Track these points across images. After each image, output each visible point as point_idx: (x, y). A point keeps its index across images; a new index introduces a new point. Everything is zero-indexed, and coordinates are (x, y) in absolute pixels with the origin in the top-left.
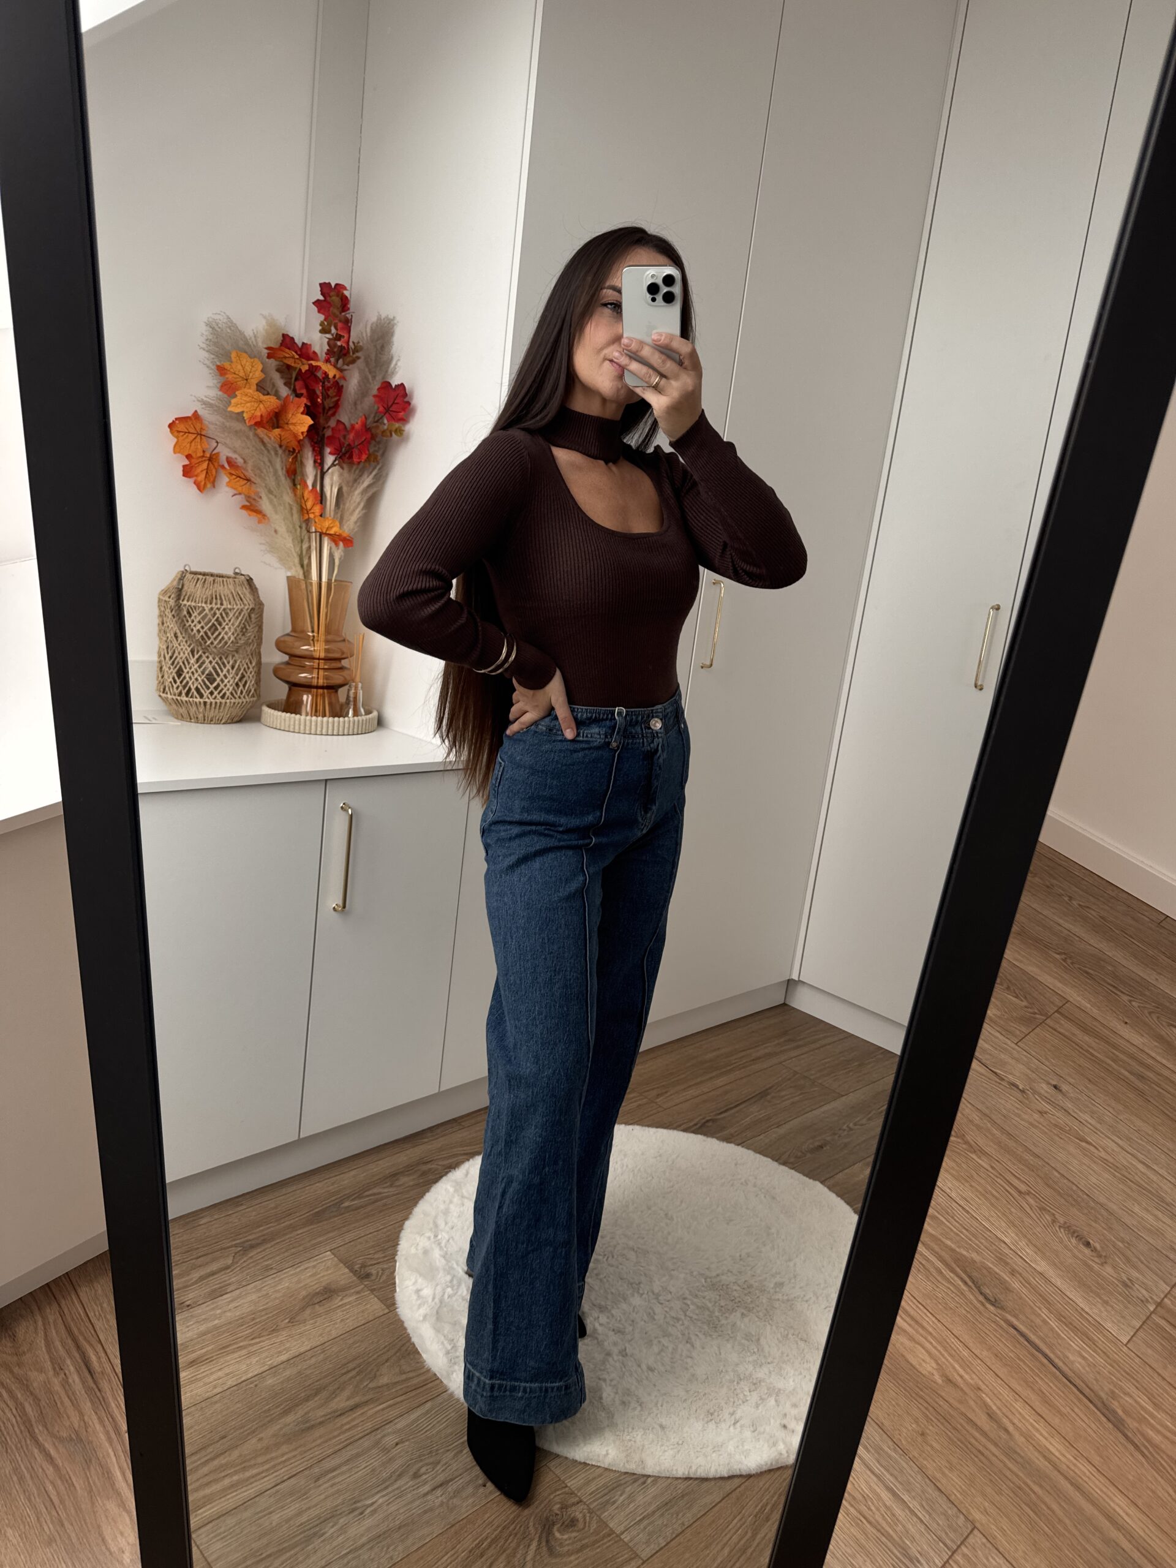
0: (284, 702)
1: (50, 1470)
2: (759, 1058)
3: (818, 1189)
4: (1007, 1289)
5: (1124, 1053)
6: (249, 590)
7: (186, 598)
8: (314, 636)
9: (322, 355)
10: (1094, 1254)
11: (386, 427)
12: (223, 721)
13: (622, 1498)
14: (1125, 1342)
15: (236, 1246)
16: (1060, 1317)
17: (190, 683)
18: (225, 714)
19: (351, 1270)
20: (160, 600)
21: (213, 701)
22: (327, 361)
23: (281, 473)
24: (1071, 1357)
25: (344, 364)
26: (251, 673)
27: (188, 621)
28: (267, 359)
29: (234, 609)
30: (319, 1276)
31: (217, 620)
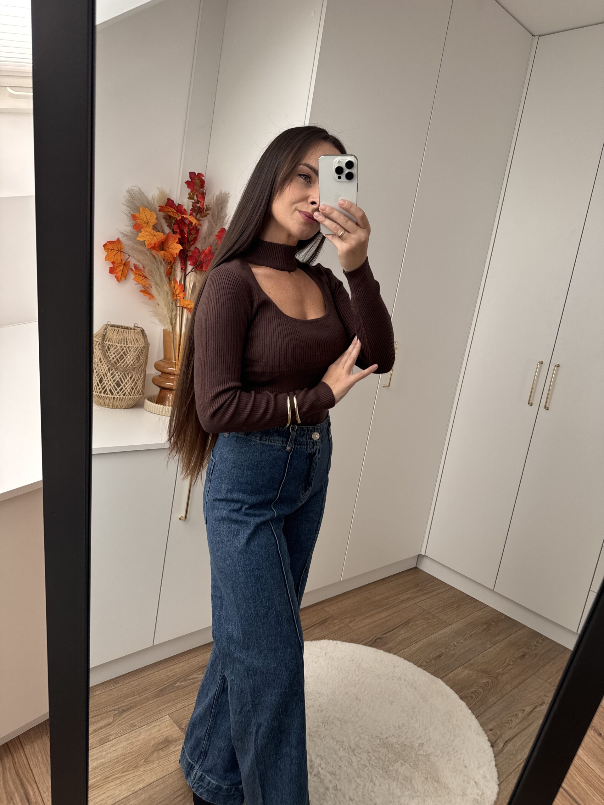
0: (156, 398)
2: (403, 601)
3: (439, 683)
6: (142, 336)
7: (108, 340)
8: (175, 363)
9: (189, 212)
12: (123, 408)
15: (115, 710)
17: (107, 387)
18: (124, 404)
19: (180, 728)
21: (119, 397)
22: (191, 214)
23: (163, 275)
25: (200, 217)
26: (140, 382)
27: (108, 353)
28: (159, 212)
29: (133, 347)
30: (162, 731)
31: (124, 353)
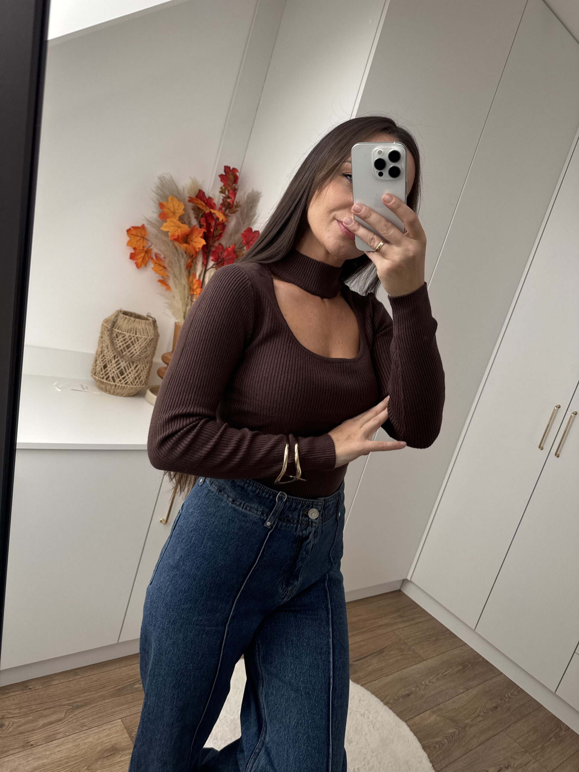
6: (153, 327)
7: (117, 327)
9: (218, 206)
17: (110, 374)
18: (126, 392)
19: (131, 736)
20: (103, 325)
21: (121, 385)
22: (220, 210)
23: (183, 268)
25: (229, 212)
26: (145, 372)
27: (115, 340)
28: (188, 203)
30: (112, 736)
31: (132, 342)
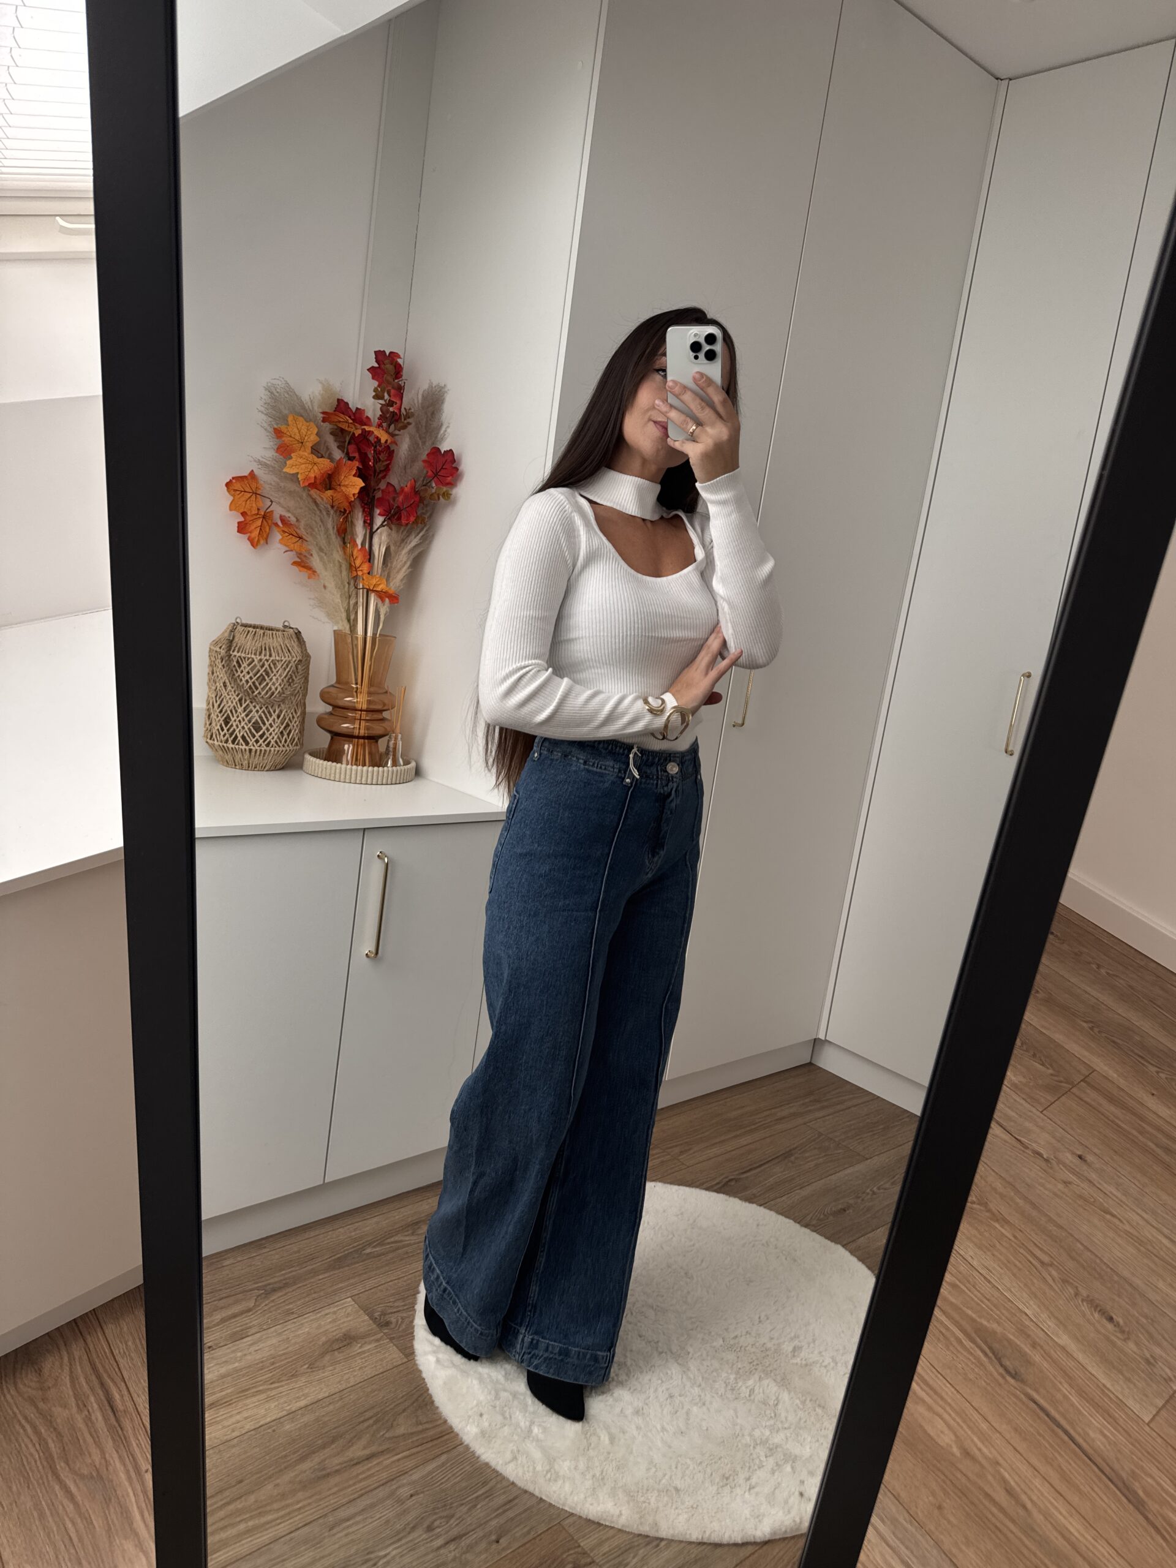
0: (325, 750)
1: (70, 1507)
2: (784, 1118)
3: (840, 1253)
4: (1028, 1362)
5: (1150, 1124)
6: (297, 643)
7: (237, 649)
8: (357, 688)
9: (375, 420)
10: (1117, 1329)
11: (434, 491)
12: (266, 769)
13: (635, 1560)
14: (1147, 1420)
15: (258, 1289)
16: (1082, 1393)
17: (237, 731)
18: (269, 761)
19: (372, 1317)
20: (212, 651)
21: (258, 749)
22: (379, 426)
23: (332, 533)
24: (1092, 1434)
25: (395, 429)
26: (296, 722)
27: (237, 671)
28: (322, 423)
29: (282, 660)
30: (339, 1322)
31: (265, 671)
